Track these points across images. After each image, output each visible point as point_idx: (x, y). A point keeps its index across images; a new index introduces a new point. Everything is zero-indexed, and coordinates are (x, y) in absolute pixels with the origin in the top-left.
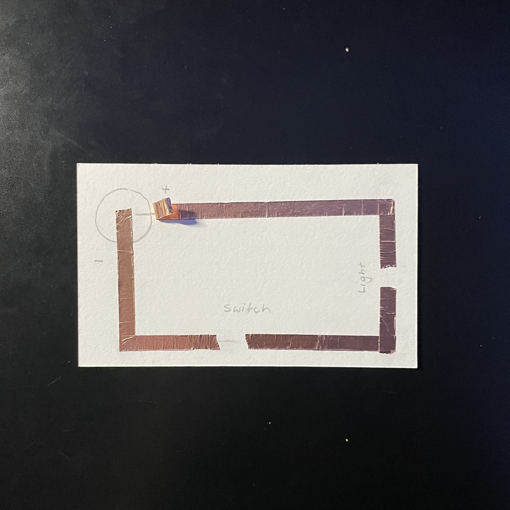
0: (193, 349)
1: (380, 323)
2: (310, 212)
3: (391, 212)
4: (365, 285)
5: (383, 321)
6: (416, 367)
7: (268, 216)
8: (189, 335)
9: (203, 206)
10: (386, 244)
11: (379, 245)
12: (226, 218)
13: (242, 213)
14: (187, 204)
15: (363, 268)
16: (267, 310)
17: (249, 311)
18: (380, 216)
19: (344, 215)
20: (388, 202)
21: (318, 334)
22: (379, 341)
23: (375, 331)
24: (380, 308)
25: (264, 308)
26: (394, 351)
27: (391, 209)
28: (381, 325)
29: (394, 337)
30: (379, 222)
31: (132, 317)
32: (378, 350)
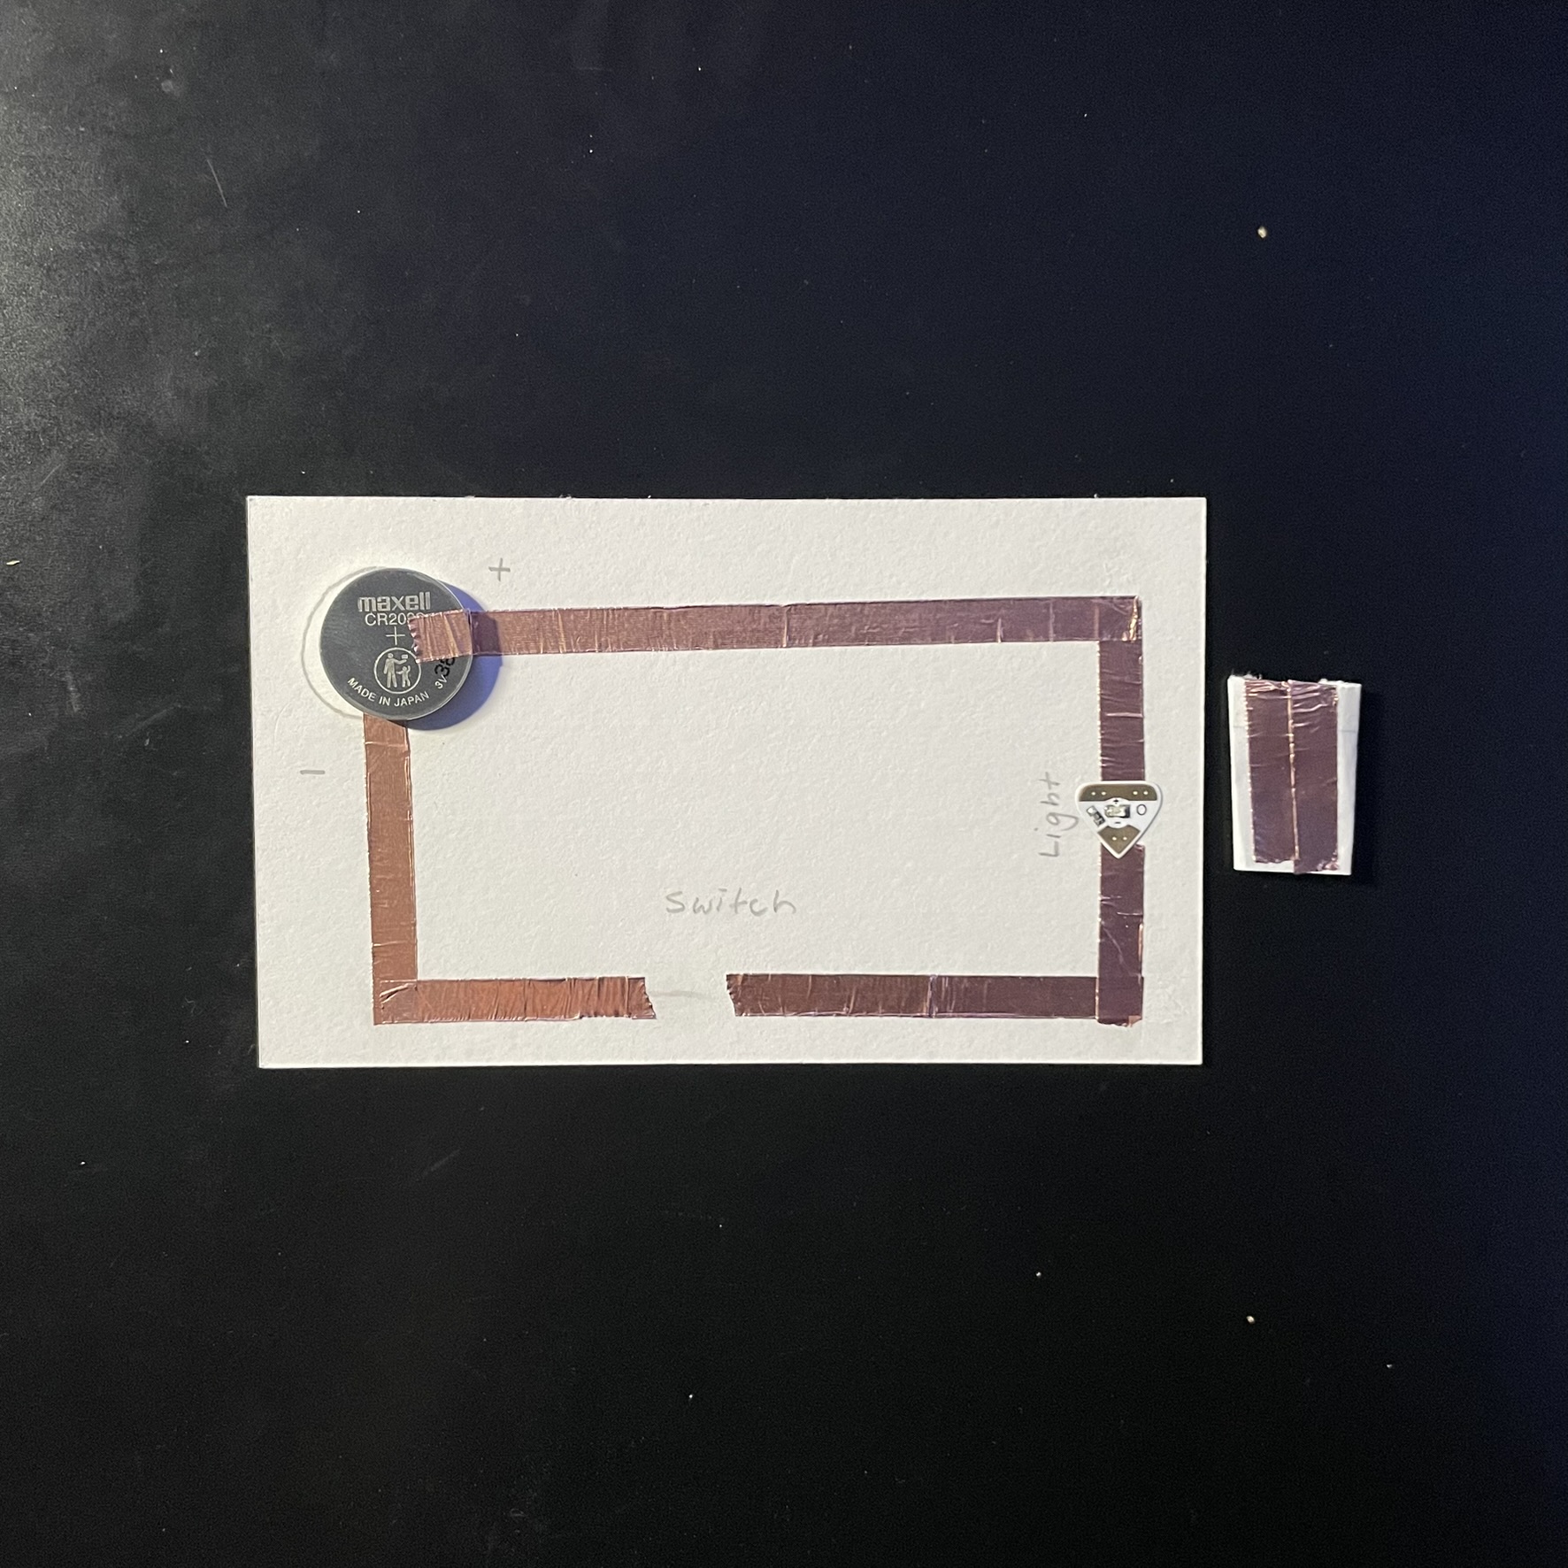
0: (581, 1018)
1: (1098, 940)
2: (904, 632)
3: (1132, 632)
4: (1058, 837)
5: (1109, 935)
6: (1197, 1059)
7: (787, 644)
8: (569, 979)
9: (605, 616)
10: (1116, 723)
11: (1099, 723)
12: (669, 650)
13: (714, 636)
14: (561, 611)
15: (1055, 789)
16: (786, 907)
17: (736, 911)
18: (1101, 644)
19: (1002, 641)
20: (1123, 604)
21: (929, 974)
22: (1097, 991)
23: (1087, 965)
24: (1100, 898)
25: (778, 902)
26: (1138, 1017)
27: (1133, 625)
28: (1103, 948)
29: (1137, 981)
30: (1097, 660)
31: (408, 929)
32: (1095, 1014)
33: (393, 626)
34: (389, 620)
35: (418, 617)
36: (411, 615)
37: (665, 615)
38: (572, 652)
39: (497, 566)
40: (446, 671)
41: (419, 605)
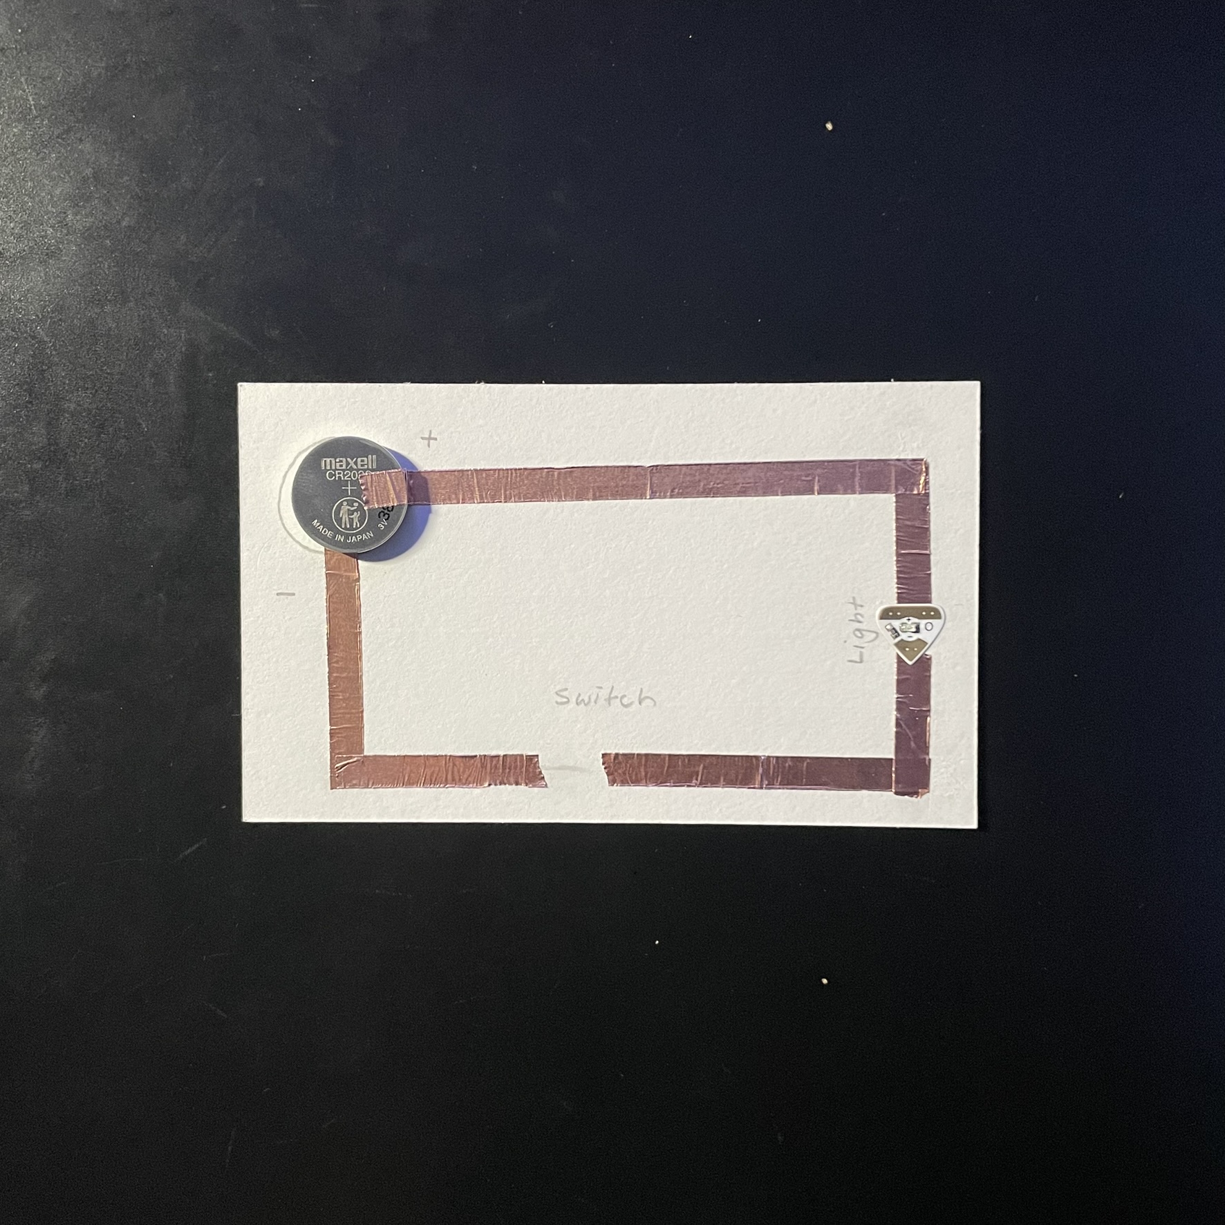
0: (490, 785)
1: (895, 730)
2: (742, 487)
3: (921, 486)
4: (862, 648)
5: (903, 725)
6: (974, 825)
7: (650, 496)
8: (480, 756)
9: (510, 474)
10: (910, 558)
11: (895, 558)
12: (559, 501)
13: (594, 490)
14: (476, 470)
15: (860, 610)
16: (649, 700)
17: (609, 704)
18: (897, 496)
19: (818, 494)
20: (913, 465)
21: (760, 754)
22: (893, 769)
23: (886, 749)
24: (896, 696)
25: (642, 697)
26: (926, 791)
27: (922, 481)
28: (899, 736)
29: (925, 762)
30: (894, 508)
31: (357, 715)
32: (891, 788)
33: (348, 480)
34: (344, 476)
35: (367, 474)
36: (361, 473)
37: (556, 473)
38: (484, 502)
39: (427, 436)
40: (387, 516)
41: (367, 464)
